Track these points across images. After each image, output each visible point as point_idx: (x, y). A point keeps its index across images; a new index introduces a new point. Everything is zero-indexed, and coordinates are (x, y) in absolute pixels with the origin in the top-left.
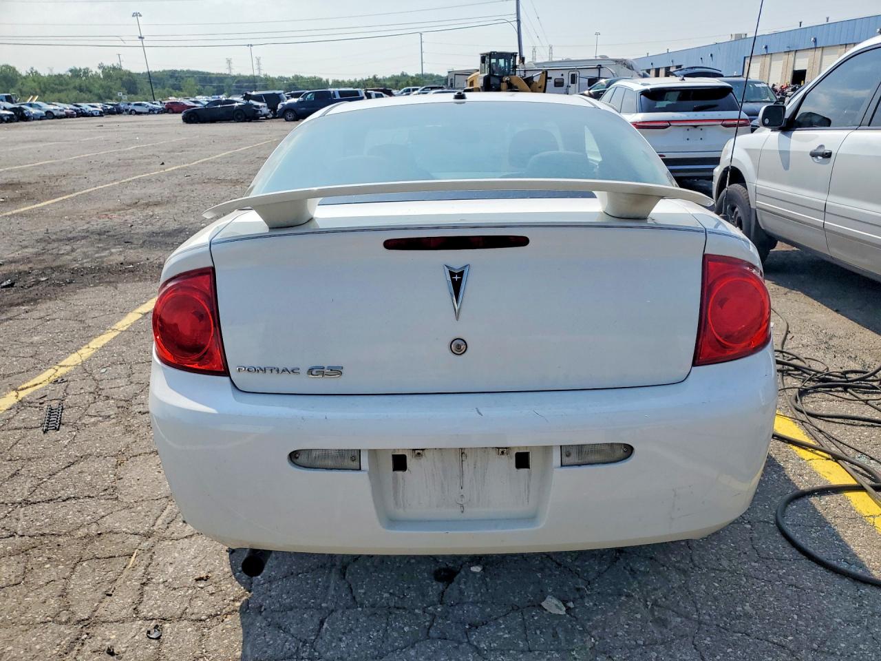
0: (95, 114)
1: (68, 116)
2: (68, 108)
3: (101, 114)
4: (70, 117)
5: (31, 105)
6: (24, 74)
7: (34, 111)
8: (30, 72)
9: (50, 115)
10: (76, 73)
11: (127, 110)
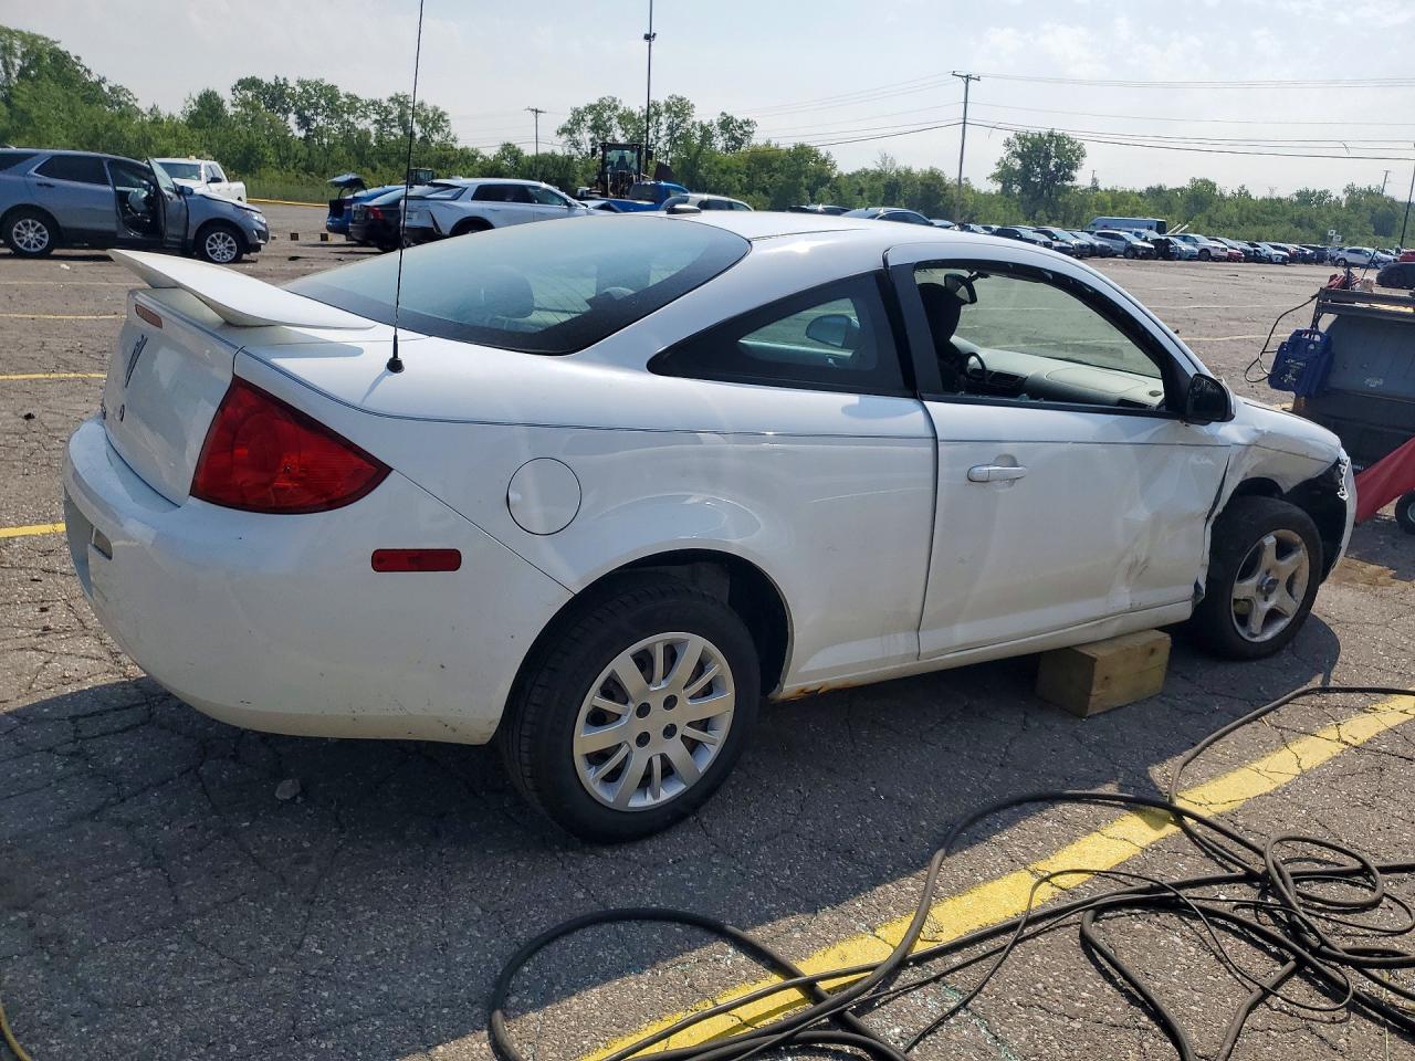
0: (1274, 259)
1: (1231, 258)
2: (1240, 246)
3: (1284, 261)
4: (1235, 261)
5: (1184, 239)
6: (1228, 194)
7: (1185, 247)
8: (1237, 192)
9: (1205, 255)
10: (1305, 197)
11: (1332, 258)
